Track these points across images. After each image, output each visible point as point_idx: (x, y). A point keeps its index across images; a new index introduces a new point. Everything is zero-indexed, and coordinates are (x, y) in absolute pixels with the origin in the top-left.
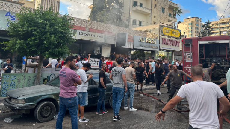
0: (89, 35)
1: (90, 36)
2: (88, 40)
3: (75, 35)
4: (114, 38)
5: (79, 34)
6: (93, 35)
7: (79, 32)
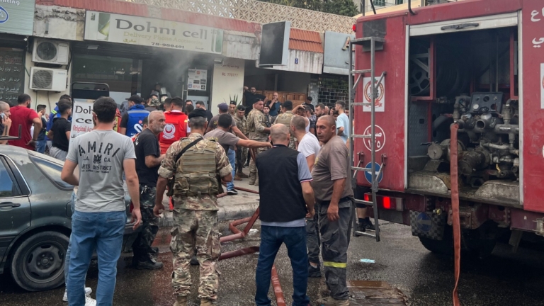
0: (152, 30)
1: (155, 31)
2: (151, 45)
3: (105, 30)
4: (251, 41)
5: (118, 27)
6: (168, 30)
7: (119, 21)
